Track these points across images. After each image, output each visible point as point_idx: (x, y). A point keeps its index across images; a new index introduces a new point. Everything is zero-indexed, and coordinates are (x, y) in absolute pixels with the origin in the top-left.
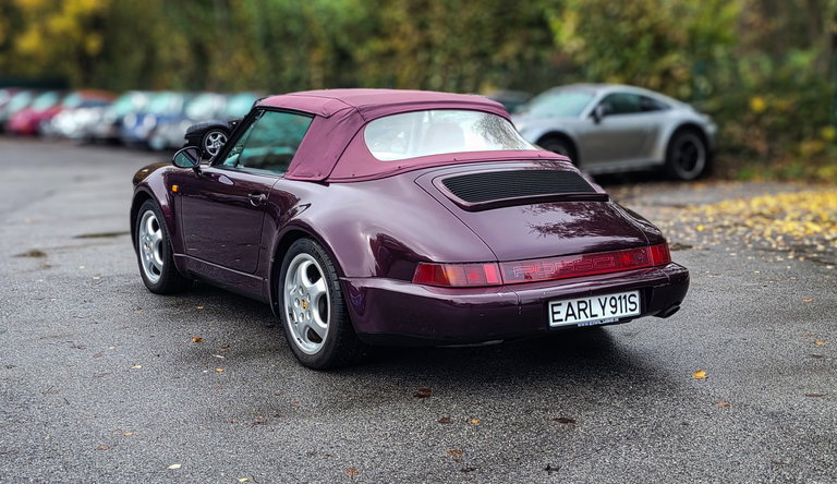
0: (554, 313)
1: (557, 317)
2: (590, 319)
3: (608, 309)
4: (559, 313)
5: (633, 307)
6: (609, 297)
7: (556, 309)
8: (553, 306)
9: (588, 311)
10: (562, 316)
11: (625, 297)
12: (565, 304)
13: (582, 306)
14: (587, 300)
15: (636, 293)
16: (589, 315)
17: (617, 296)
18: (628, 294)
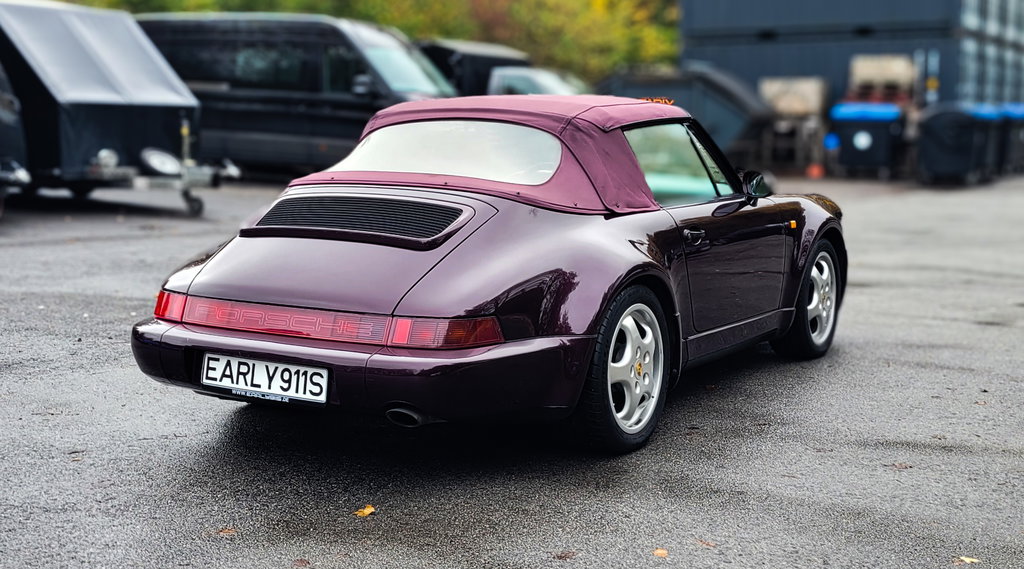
0: (209, 368)
1: (211, 374)
2: (249, 388)
3: (277, 382)
4: (214, 369)
6: (282, 367)
7: (212, 364)
8: (210, 359)
9: (249, 377)
10: (217, 374)
11: (305, 373)
12: (223, 360)
13: (244, 369)
14: (250, 363)
17: (293, 369)
18: (311, 371)
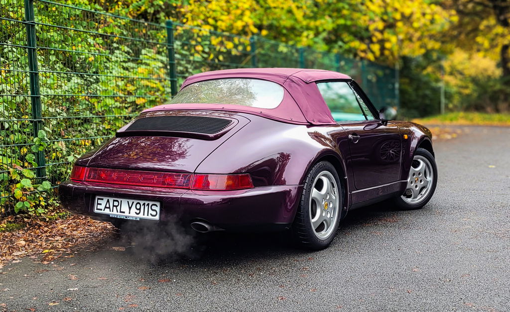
0: (98, 204)
1: (99, 207)
2: (119, 213)
3: (133, 209)
4: (101, 204)
5: (154, 213)
6: (136, 202)
7: (100, 202)
8: (98, 199)
9: (119, 208)
10: (102, 207)
12: (106, 199)
13: (116, 204)
14: (119, 200)
15: (158, 204)
16: (119, 211)
17: (142, 202)
18: (151, 203)
